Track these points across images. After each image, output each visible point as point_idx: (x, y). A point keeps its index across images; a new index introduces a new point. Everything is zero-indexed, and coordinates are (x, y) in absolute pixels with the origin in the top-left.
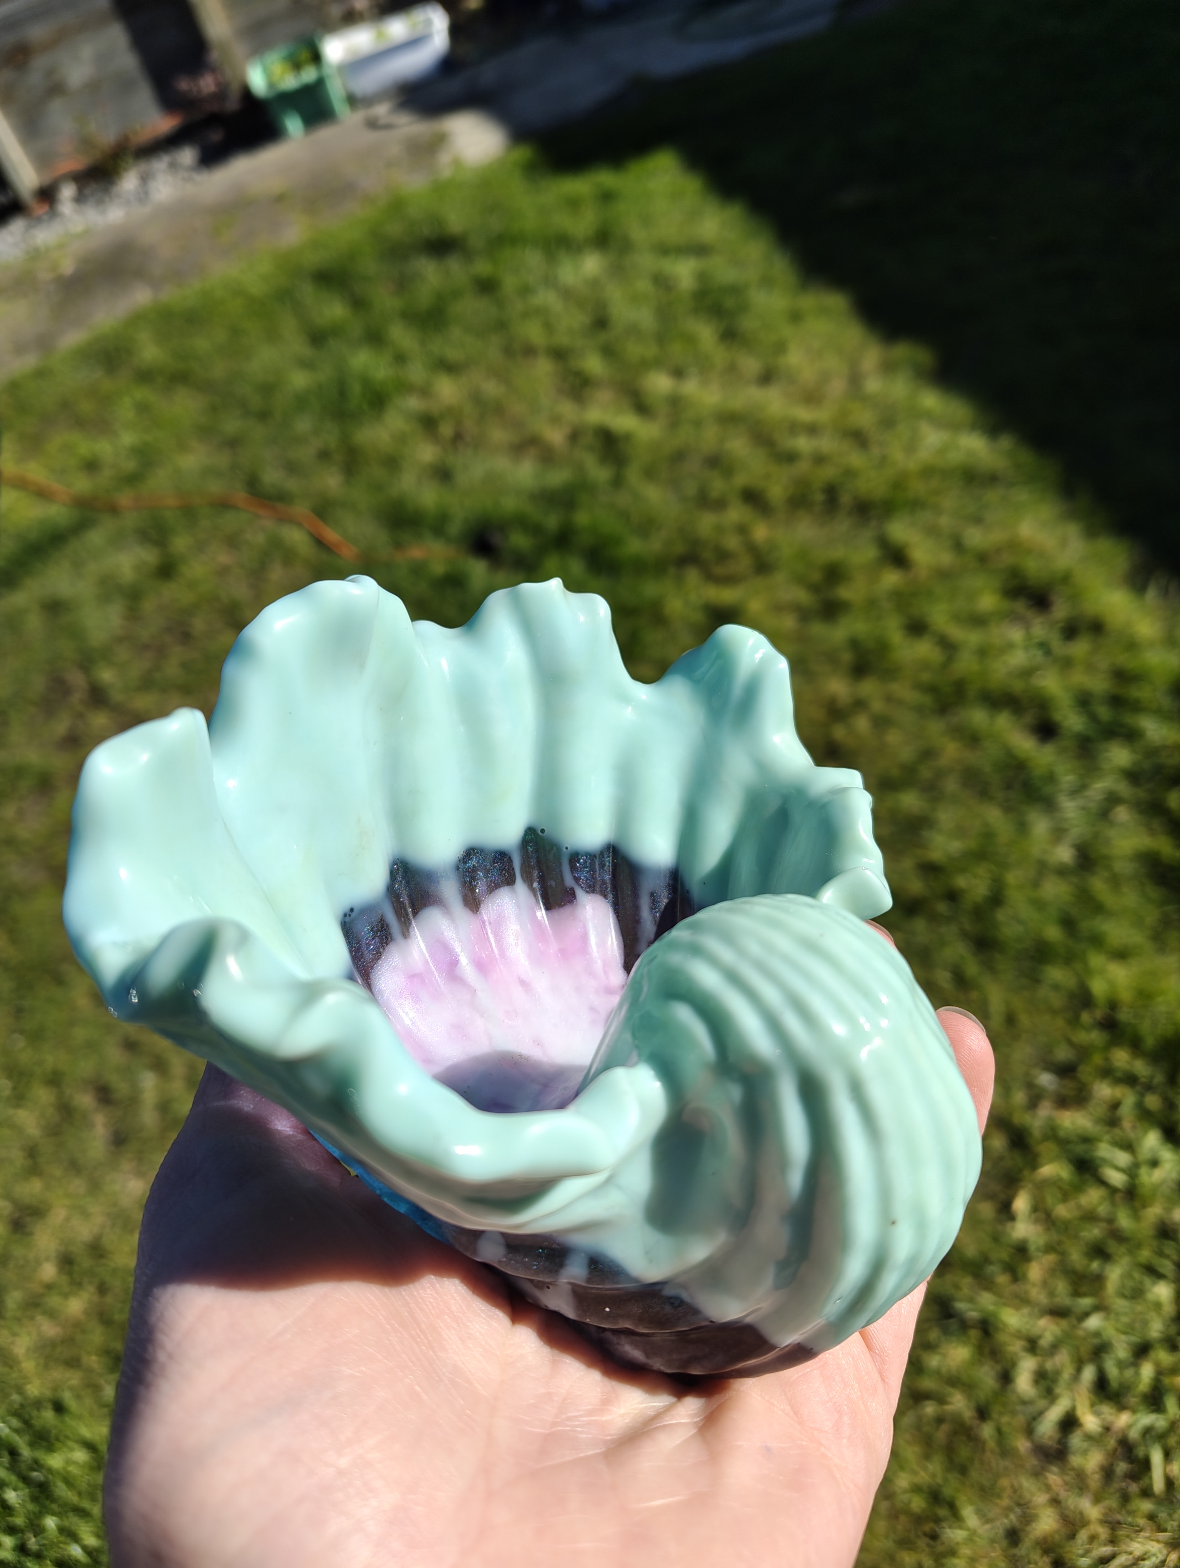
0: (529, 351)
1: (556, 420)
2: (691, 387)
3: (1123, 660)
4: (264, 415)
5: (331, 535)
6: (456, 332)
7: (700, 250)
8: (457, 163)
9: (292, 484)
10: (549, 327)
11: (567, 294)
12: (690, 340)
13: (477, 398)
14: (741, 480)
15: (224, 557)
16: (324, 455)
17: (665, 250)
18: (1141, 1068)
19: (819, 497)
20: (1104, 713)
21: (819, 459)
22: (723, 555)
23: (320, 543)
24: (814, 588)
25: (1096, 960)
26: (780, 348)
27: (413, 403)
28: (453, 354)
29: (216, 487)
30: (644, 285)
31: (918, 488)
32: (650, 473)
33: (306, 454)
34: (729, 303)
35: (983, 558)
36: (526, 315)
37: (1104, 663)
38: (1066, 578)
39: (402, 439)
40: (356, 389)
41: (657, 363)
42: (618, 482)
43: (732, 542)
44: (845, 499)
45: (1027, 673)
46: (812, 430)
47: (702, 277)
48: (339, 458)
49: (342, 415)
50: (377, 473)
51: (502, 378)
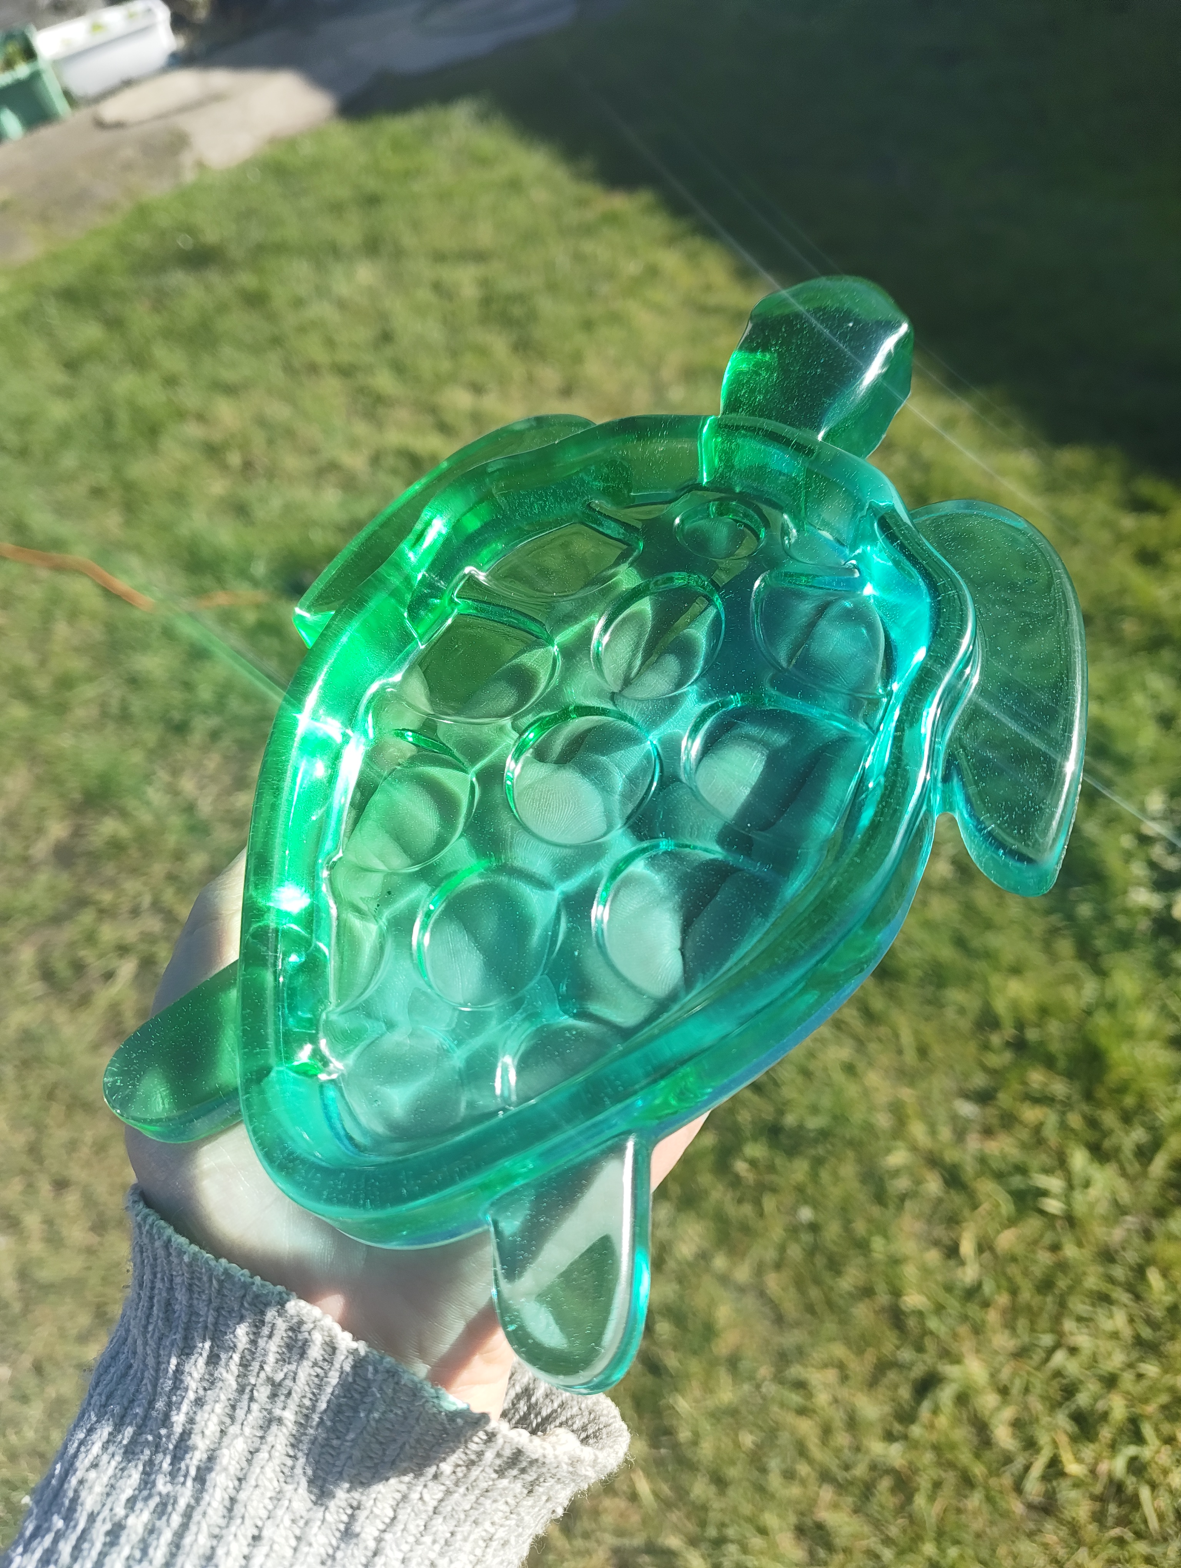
0: (313, 369)
1: (354, 444)
2: (491, 403)
4: (22, 453)
5: (120, 583)
6: (227, 351)
7: (479, 257)
8: (201, 165)
9: (65, 529)
10: (330, 343)
11: (342, 305)
12: (482, 351)
16: (97, 493)
17: (439, 257)
18: (1059, 1088)
25: (995, 980)
26: (577, 358)
28: (228, 376)
30: (424, 294)
33: (75, 492)
34: (517, 311)
36: (302, 329)
40: (123, 416)
41: (452, 378)
47: (484, 283)
48: (116, 495)
49: (111, 447)
50: (163, 510)
51: (289, 399)
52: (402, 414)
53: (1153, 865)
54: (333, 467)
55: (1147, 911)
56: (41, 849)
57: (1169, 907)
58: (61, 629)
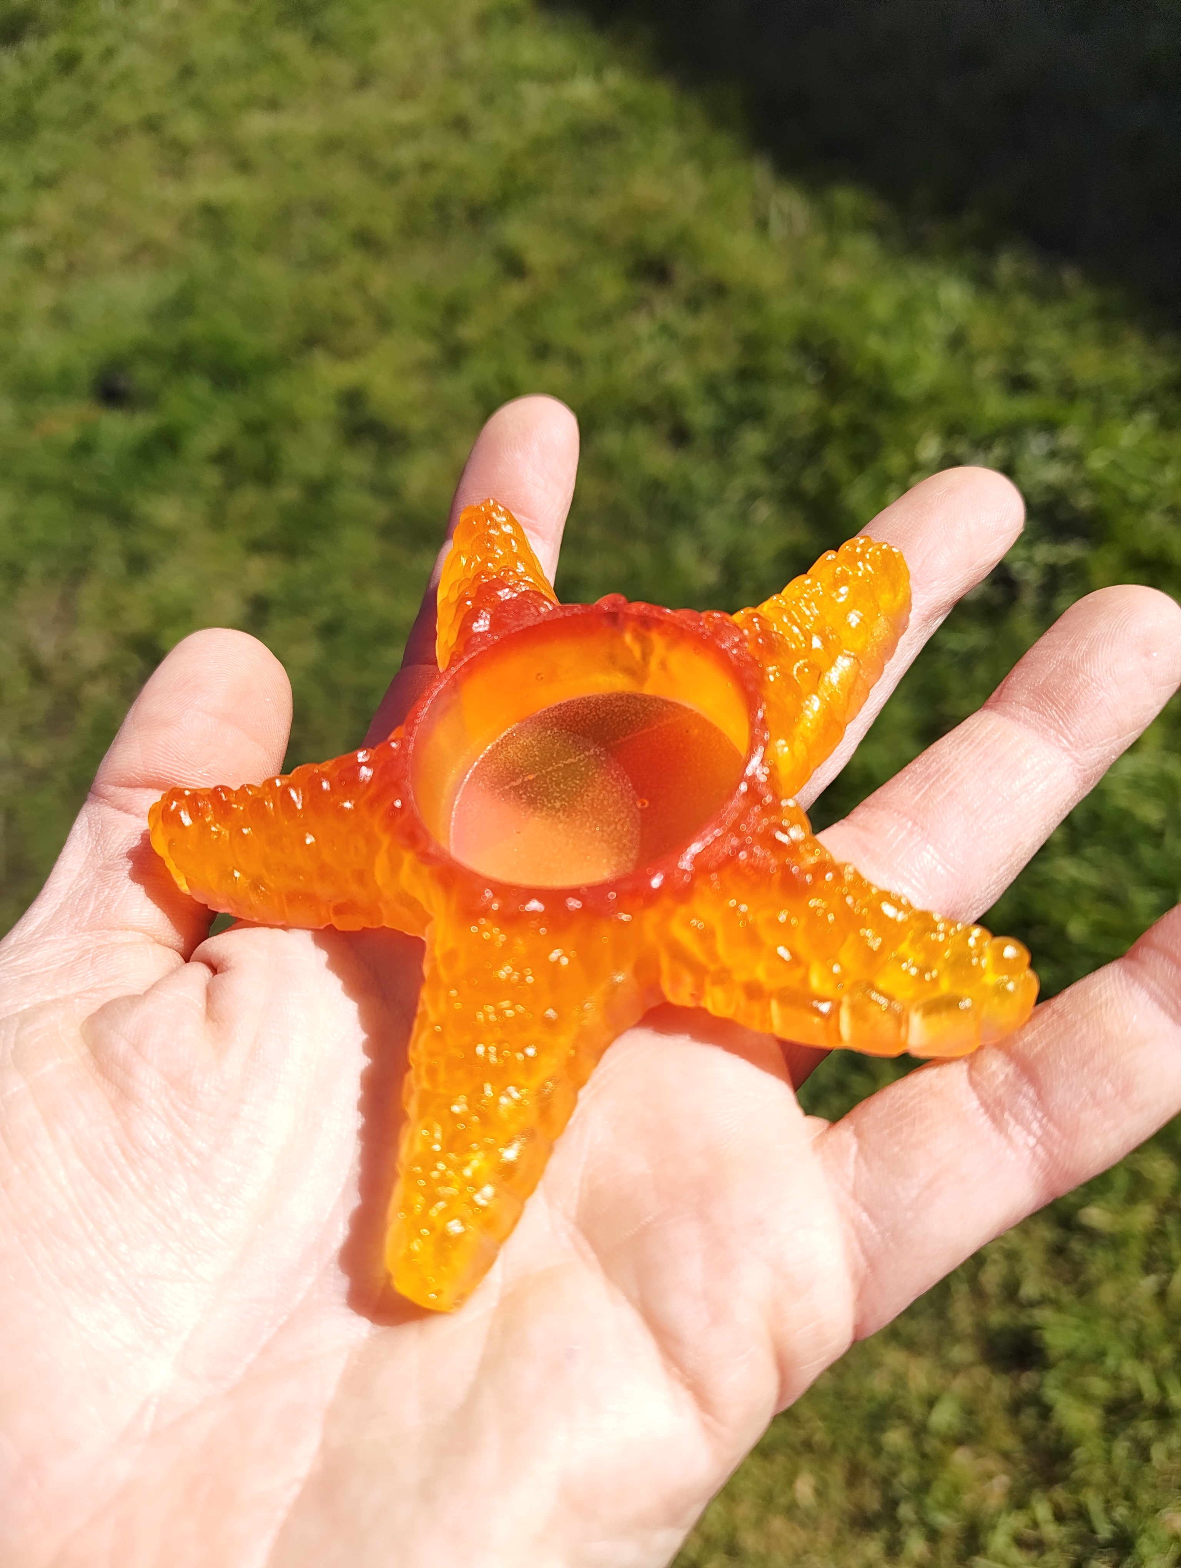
3: (749, 324)
13: (81, 213)
14: (350, 221)
19: (430, 217)
20: (732, 394)
21: (426, 167)
22: (344, 323)
24: (435, 335)
27: (19, 240)
31: (530, 169)
32: (260, 246)
35: (601, 239)
37: (731, 334)
38: (684, 237)
42: (228, 270)
43: (353, 306)
44: (457, 211)
45: (653, 371)
46: (412, 132)
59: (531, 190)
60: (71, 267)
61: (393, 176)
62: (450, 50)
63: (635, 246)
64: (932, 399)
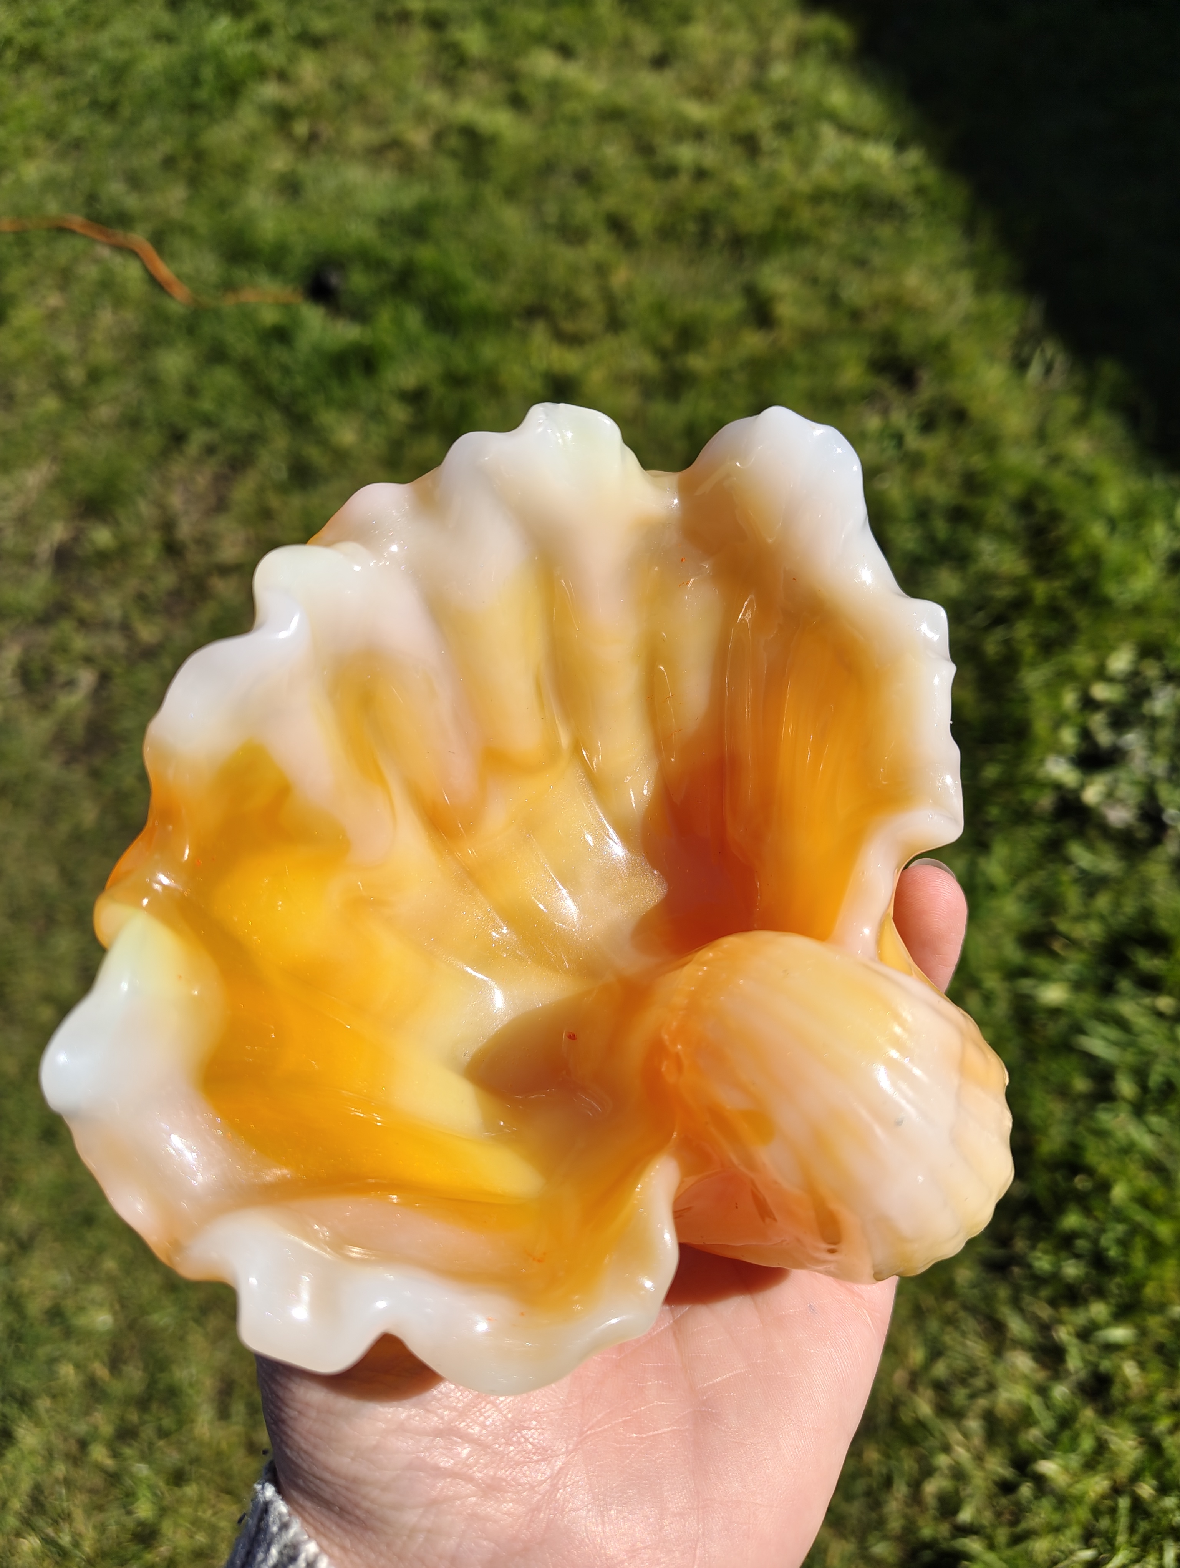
0: (405, 19)
2: (575, 72)
3: (978, 461)
4: (110, 110)
5: (164, 271)
9: (132, 202)
13: (339, 85)
14: (610, 202)
15: (54, 300)
16: (169, 163)
19: (692, 227)
20: (941, 528)
21: (701, 174)
22: (576, 305)
23: (154, 282)
24: (662, 354)
26: (685, 16)
27: (270, 91)
28: (320, 25)
29: (53, 207)
31: (805, 216)
32: (511, 193)
33: (150, 160)
35: (856, 315)
37: (955, 463)
38: (940, 348)
39: (252, 139)
40: (208, 72)
41: (541, 38)
42: (474, 204)
43: (587, 289)
44: (720, 232)
46: (699, 134)
48: (186, 164)
49: (193, 108)
50: (222, 186)
51: (371, 56)
52: (480, 80)
53: (1086, 734)
54: (395, 144)
55: (1058, 787)
56: (45, 548)
57: (1082, 786)
58: (106, 318)
59: (799, 239)
60: (313, 137)
61: (668, 172)
62: (761, 61)
63: (888, 338)
64: (1140, 610)
